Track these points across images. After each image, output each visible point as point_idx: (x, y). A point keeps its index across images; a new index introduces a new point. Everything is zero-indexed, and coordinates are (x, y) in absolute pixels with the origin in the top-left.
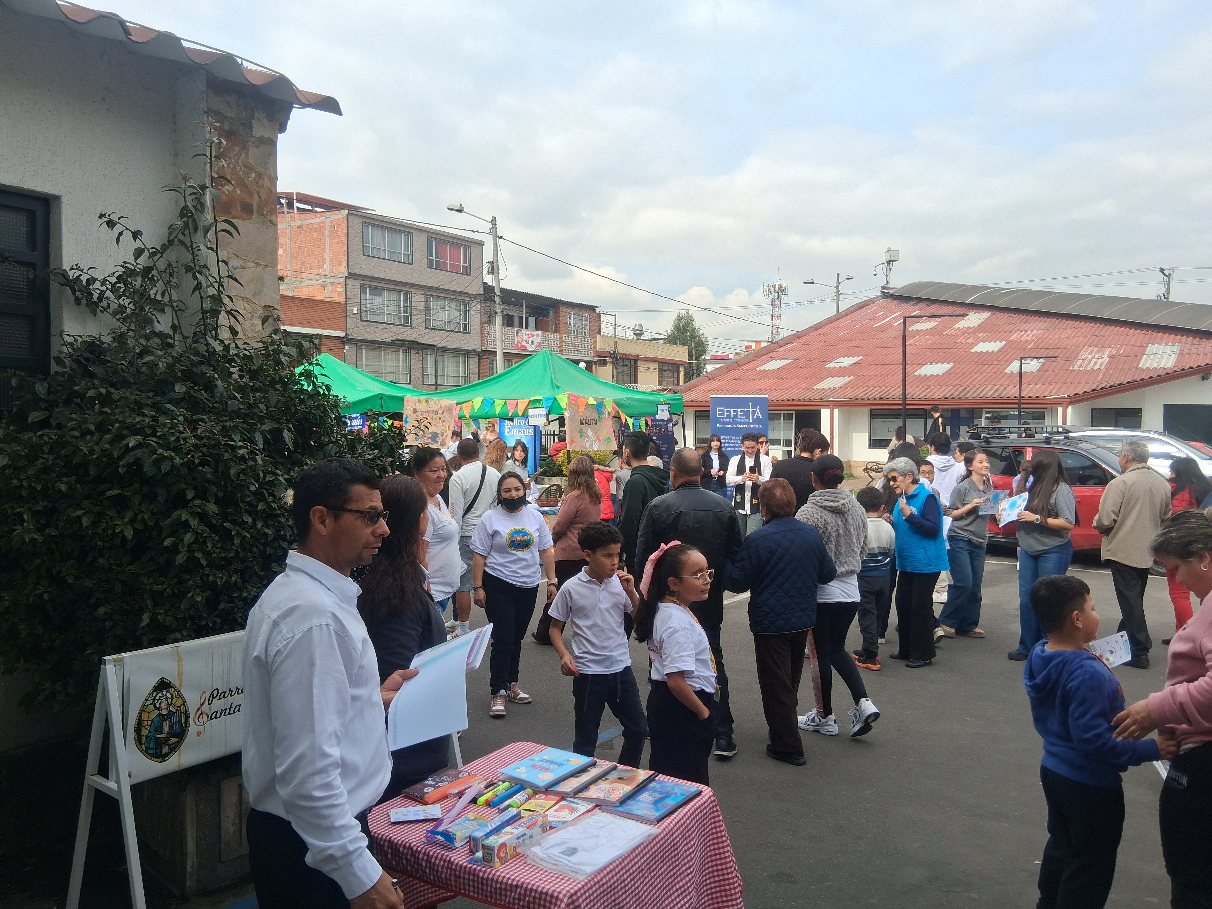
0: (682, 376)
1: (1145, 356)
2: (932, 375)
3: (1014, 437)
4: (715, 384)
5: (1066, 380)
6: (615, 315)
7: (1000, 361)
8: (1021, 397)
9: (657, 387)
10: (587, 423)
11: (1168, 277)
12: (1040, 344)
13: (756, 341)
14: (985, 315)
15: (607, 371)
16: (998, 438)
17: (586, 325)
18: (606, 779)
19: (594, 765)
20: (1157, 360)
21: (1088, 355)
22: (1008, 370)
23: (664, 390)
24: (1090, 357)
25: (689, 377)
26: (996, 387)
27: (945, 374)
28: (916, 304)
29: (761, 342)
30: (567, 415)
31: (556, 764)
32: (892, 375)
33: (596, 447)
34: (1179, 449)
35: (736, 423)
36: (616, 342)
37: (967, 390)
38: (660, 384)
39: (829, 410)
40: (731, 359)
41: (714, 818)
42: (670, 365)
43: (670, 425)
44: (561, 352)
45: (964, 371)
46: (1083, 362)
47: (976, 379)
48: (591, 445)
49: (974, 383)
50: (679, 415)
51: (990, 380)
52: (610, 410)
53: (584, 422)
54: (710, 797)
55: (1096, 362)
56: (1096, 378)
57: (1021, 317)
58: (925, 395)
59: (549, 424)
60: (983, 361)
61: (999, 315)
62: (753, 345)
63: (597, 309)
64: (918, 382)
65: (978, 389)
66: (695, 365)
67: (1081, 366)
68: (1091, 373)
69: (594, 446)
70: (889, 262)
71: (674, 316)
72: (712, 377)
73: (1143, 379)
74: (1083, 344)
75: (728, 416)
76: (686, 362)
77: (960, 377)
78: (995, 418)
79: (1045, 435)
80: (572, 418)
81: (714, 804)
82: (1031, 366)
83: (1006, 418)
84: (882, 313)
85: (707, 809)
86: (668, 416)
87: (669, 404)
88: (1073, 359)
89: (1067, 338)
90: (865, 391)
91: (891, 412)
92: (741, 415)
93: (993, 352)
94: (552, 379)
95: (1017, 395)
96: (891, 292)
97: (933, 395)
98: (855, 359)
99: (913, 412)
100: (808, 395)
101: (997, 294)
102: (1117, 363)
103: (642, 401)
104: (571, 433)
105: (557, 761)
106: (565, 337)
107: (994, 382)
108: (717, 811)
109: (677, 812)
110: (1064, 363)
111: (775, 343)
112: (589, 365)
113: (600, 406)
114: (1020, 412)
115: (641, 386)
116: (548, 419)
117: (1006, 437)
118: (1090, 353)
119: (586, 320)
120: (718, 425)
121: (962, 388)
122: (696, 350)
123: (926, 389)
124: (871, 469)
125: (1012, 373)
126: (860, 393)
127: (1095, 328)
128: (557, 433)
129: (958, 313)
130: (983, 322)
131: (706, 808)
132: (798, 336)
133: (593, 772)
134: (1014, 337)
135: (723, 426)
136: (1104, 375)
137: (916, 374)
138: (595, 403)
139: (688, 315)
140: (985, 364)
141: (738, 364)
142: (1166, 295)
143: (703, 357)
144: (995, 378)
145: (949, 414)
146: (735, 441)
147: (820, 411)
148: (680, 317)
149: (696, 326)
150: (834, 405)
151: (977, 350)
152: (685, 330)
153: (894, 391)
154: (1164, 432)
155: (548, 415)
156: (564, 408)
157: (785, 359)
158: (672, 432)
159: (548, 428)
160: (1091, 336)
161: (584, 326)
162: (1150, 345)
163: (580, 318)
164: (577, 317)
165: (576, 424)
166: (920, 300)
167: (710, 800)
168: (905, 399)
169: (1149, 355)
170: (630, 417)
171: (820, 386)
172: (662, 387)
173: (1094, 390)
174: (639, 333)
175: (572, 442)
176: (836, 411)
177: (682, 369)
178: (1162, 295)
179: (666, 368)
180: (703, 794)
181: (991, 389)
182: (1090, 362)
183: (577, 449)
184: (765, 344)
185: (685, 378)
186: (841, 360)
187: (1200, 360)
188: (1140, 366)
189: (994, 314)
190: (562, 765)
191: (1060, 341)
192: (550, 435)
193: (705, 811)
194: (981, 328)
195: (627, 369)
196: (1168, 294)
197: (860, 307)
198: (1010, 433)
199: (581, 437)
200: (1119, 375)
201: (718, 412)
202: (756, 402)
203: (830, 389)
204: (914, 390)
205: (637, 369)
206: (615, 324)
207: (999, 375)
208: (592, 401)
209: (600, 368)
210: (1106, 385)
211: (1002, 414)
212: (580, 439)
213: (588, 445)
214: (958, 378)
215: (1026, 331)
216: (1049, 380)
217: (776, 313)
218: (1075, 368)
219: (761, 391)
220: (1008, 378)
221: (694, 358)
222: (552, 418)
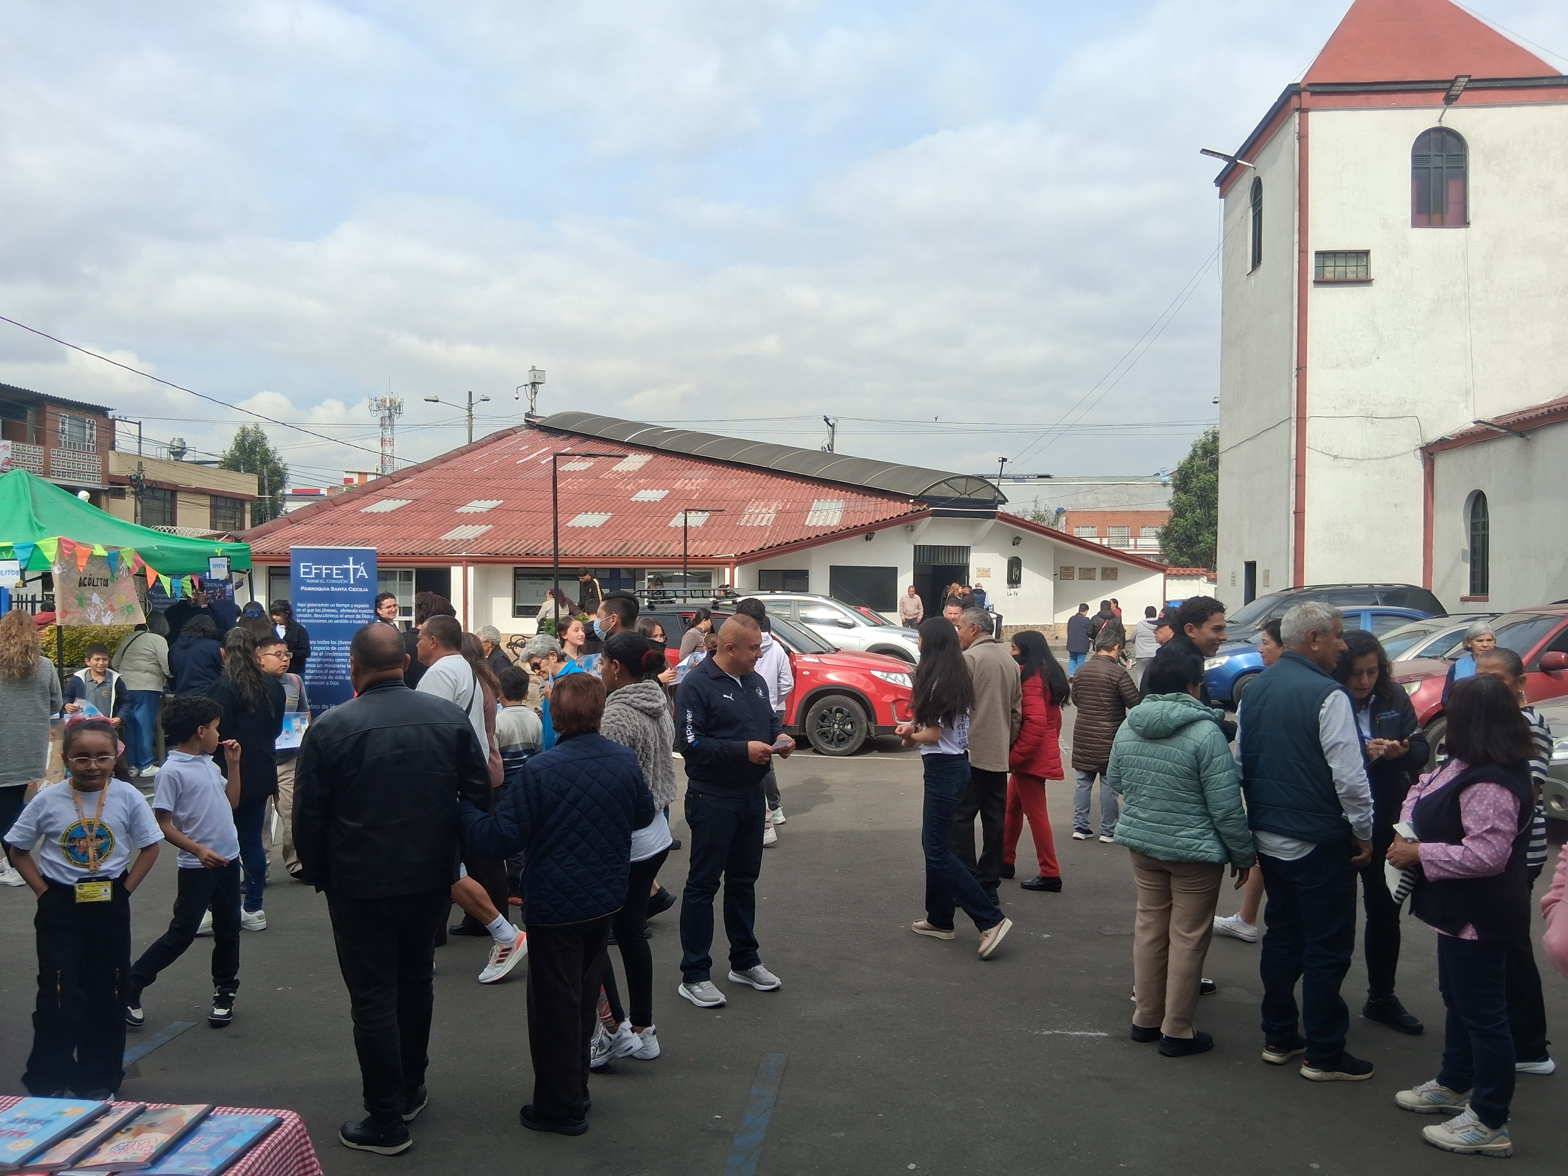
0: (248, 517)
1: (811, 513)
2: (587, 527)
3: (680, 601)
4: (299, 529)
5: (732, 537)
6: (140, 424)
7: (663, 513)
8: (686, 556)
9: (209, 532)
10: (91, 583)
11: (832, 426)
12: (705, 495)
13: (360, 473)
14: (645, 458)
15: (128, 504)
16: (662, 603)
17: (91, 436)
18: (128, 1130)
19: (105, 1111)
20: (823, 518)
21: (755, 509)
22: (672, 524)
23: (219, 536)
24: (757, 511)
25: (259, 518)
26: (660, 544)
27: (603, 526)
28: (568, 439)
29: (366, 474)
30: (56, 571)
31: (39, 1122)
32: (541, 526)
33: (107, 621)
34: (846, 615)
35: (330, 586)
36: (140, 464)
37: (628, 546)
38: (213, 526)
39: (461, 568)
40: (323, 495)
41: (302, 1153)
42: (229, 501)
43: (229, 587)
44: (47, 474)
45: (624, 523)
46: (750, 517)
47: (637, 533)
48: (98, 618)
49: (635, 538)
50: (245, 573)
51: (653, 535)
52: (130, 564)
53: (86, 582)
54: (296, 1126)
55: (763, 518)
56: (763, 536)
57: (685, 462)
58: (580, 551)
59: (24, 586)
60: (644, 513)
61: (662, 458)
62: (356, 479)
63: (110, 413)
64: (571, 534)
65: (640, 545)
66: (268, 502)
67: (748, 521)
68: (758, 530)
69: (103, 619)
70: (534, 384)
71: (235, 431)
72: (294, 519)
73: (809, 538)
74: (749, 496)
75: (319, 575)
76: (253, 496)
77: (619, 530)
78: (658, 579)
79: (712, 599)
80: (64, 577)
81: (301, 1134)
82: (697, 520)
83: (670, 579)
84: (527, 447)
85: (291, 1144)
86: (227, 574)
87: (228, 557)
88: (739, 513)
89: (734, 489)
90: (507, 544)
91: (539, 572)
92: (337, 574)
93: (655, 502)
94: (30, 516)
95: (682, 553)
96: (537, 421)
97: (589, 551)
98: (495, 503)
99: (566, 572)
100: (433, 548)
101: (659, 433)
102: (784, 519)
103: (184, 552)
104: (64, 599)
105: (41, 1116)
106: (54, 452)
107: (657, 538)
108: (307, 1143)
109: (246, 1158)
110: (731, 518)
111: (388, 476)
112: (95, 497)
113: (113, 559)
114: (685, 573)
115: (181, 529)
116: (22, 577)
117: (671, 602)
118: (757, 508)
119: (91, 428)
120: (302, 588)
121: (622, 544)
122: (270, 481)
123: (581, 544)
124: (516, 644)
125: (676, 527)
126: (501, 546)
127: (762, 478)
128: (39, 598)
129: (615, 453)
130: (644, 466)
131: (289, 1142)
132: (419, 469)
133: (106, 1124)
134: (678, 485)
135: (309, 589)
136: (771, 533)
137: (569, 524)
138: (105, 553)
139: (257, 430)
140: (647, 516)
141: (333, 503)
142: (831, 447)
143: (281, 491)
144: (658, 533)
145: (607, 575)
146: (329, 610)
147: (450, 569)
148: (244, 434)
149: (270, 446)
150: (468, 561)
151: (638, 499)
152: (252, 451)
153: (543, 545)
154: (831, 596)
155: (22, 572)
156: (51, 561)
157: (401, 499)
158: (233, 596)
159: (23, 591)
160: (758, 489)
161: (87, 437)
162: (816, 500)
163: (81, 424)
164: (76, 422)
165: (71, 585)
166: (572, 434)
167: (295, 1130)
168: (556, 554)
169: (815, 512)
170: (166, 575)
171: (449, 536)
172: (217, 532)
173: (761, 549)
174: (178, 452)
175: (65, 613)
176: (471, 569)
177: (248, 507)
178: (826, 446)
179: (223, 504)
180: (285, 1123)
181: (653, 546)
182: (757, 517)
183: (74, 623)
184: (374, 478)
185: (252, 520)
186: (475, 503)
187: (864, 519)
188: (806, 524)
189: (656, 457)
190: (49, 1121)
191: (726, 492)
192: (27, 602)
193: (288, 1147)
194: (641, 473)
195: (161, 504)
196: (832, 446)
197: (500, 437)
198: (676, 597)
199: (81, 605)
200: (786, 532)
201: (302, 570)
202: (359, 556)
203: (462, 540)
204: (567, 544)
205: (176, 504)
206: (140, 437)
207: (662, 529)
208: (99, 551)
209: (115, 502)
210: (773, 544)
211: (665, 575)
212: (80, 609)
213: (92, 618)
214: (617, 532)
215: (691, 479)
216: (716, 536)
217: (388, 435)
218: (742, 524)
219: (367, 541)
220: (672, 532)
221: (267, 491)
222: (28, 575)
